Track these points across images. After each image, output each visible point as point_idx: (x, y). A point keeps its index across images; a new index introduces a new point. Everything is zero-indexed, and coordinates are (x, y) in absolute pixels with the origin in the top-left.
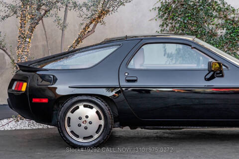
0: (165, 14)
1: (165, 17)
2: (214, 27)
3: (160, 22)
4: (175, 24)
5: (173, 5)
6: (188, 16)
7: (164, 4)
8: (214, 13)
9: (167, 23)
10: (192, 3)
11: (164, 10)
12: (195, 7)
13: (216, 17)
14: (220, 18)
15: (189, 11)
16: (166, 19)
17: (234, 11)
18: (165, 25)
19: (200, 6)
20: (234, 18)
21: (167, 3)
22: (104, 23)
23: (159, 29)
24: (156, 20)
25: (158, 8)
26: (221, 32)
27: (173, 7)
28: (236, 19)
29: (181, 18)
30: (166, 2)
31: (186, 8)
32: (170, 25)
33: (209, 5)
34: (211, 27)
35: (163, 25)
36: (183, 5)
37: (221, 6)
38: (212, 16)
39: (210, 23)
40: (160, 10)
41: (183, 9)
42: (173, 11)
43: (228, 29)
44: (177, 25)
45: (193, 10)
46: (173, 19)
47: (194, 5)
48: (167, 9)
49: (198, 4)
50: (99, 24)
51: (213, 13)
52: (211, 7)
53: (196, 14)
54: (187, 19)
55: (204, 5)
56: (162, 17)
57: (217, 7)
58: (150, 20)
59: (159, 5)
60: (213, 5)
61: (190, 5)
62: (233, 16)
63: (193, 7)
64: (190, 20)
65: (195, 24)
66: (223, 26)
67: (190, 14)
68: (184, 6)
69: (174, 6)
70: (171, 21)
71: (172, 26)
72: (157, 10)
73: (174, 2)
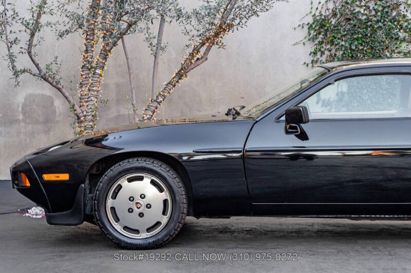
0: (320, 34)
1: (320, 39)
3: (310, 47)
4: (336, 51)
5: (332, 19)
6: (357, 39)
7: (318, 18)
8: (402, 35)
9: (322, 50)
10: (364, 17)
11: (317, 28)
12: (369, 23)
13: (404, 40)
15: (359, 30)
16: (321, 43)
18: (319, 54)
19: (378, 21)
21: (323, 17)
22: (223, 46)
23: (309, 60)
24: (304, 44)
25: (308, 24)
27: (333, 23)
29: (345, 41)
30: (321, 15)
31: (355, 25)
32: (327, 53)
33: (393, 20)
35: (315, 53)
36: (349, 20)
38: (397, 39)
39: (394, 50)
40: (310, 27)
41: (349, 27)
42: (332, 30)
44: (339, 53)
45: (366, 28)
46: (332, 43)
47: (368, 20)
48: (322, 26)
49: (375, 19)
50: (215, 47)
51: (400, 34)
52: (396, 23)
53: (371, 35)
54: (356, 43)
55: (384, 20)
56: (313, 39)
57: (406, 24)
58: (294, 45)
59: (310, 20)
60: (399, 21)
61: (360, 20)
63: (366, 24)
64: (362, 45)
65: (369, 51)
67: (360, 36)
68: (352, 22)
69: (333, 21)
70: (328, 46)
71: (331, 55)
72: (306, 27)
73: (335, 15)
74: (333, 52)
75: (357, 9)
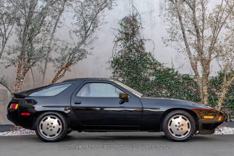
0: (116, 65)
1: (116, 67)
2: (148, 74)
3: (112, 70)
6: (131, 67)
7: (115, 59)
9: (117, 71)
10: (133, 59)
11: (115, 63)
13: (149, 68)
14: (152, 69)
15: (131, 64)
16: (116, 69)
17: (160, 65)
18: (116, 73)
19: (139, 61)
20: (160, 69)
21: (117, 58)
22: (70, 71)
23: (112, 75)
24: (110, 69)
26: (152, 78)
28: (162, 70)
29: (126, 68)
31: (130, 62)
32: (119, 73)
33: (144, 60)
34: (145, 74)
35: (114, 73)
37: (152, 61)
38: (146, 68)
39: (145, 72)
40: (112, 62)
41: (127, 63)
42: (121, 64)
43: (156, 76)
44: (124, 73)
45: (134, 63)
47: (135, 60)
48: (117, 62)
49: (137, 60)
50: (67, 71)
51: (147, 66)
53: (136, 66)
54: (130, 69)
55: (141, 60)
56: (114, 67)
57: (149, 62)
58: (106, 69)
59: (112, 59)
60: (147, 61)
62: (160, 68)
63: (133, 61)
64: (132, 70)
65: (135, 72)
66: (153, 75)
68: (128, 61)
69: (121, 60)
70: (120, 70)
72: (111, 62)
73: (122, 58)
74: (121, 73)
75: (131, 56)
